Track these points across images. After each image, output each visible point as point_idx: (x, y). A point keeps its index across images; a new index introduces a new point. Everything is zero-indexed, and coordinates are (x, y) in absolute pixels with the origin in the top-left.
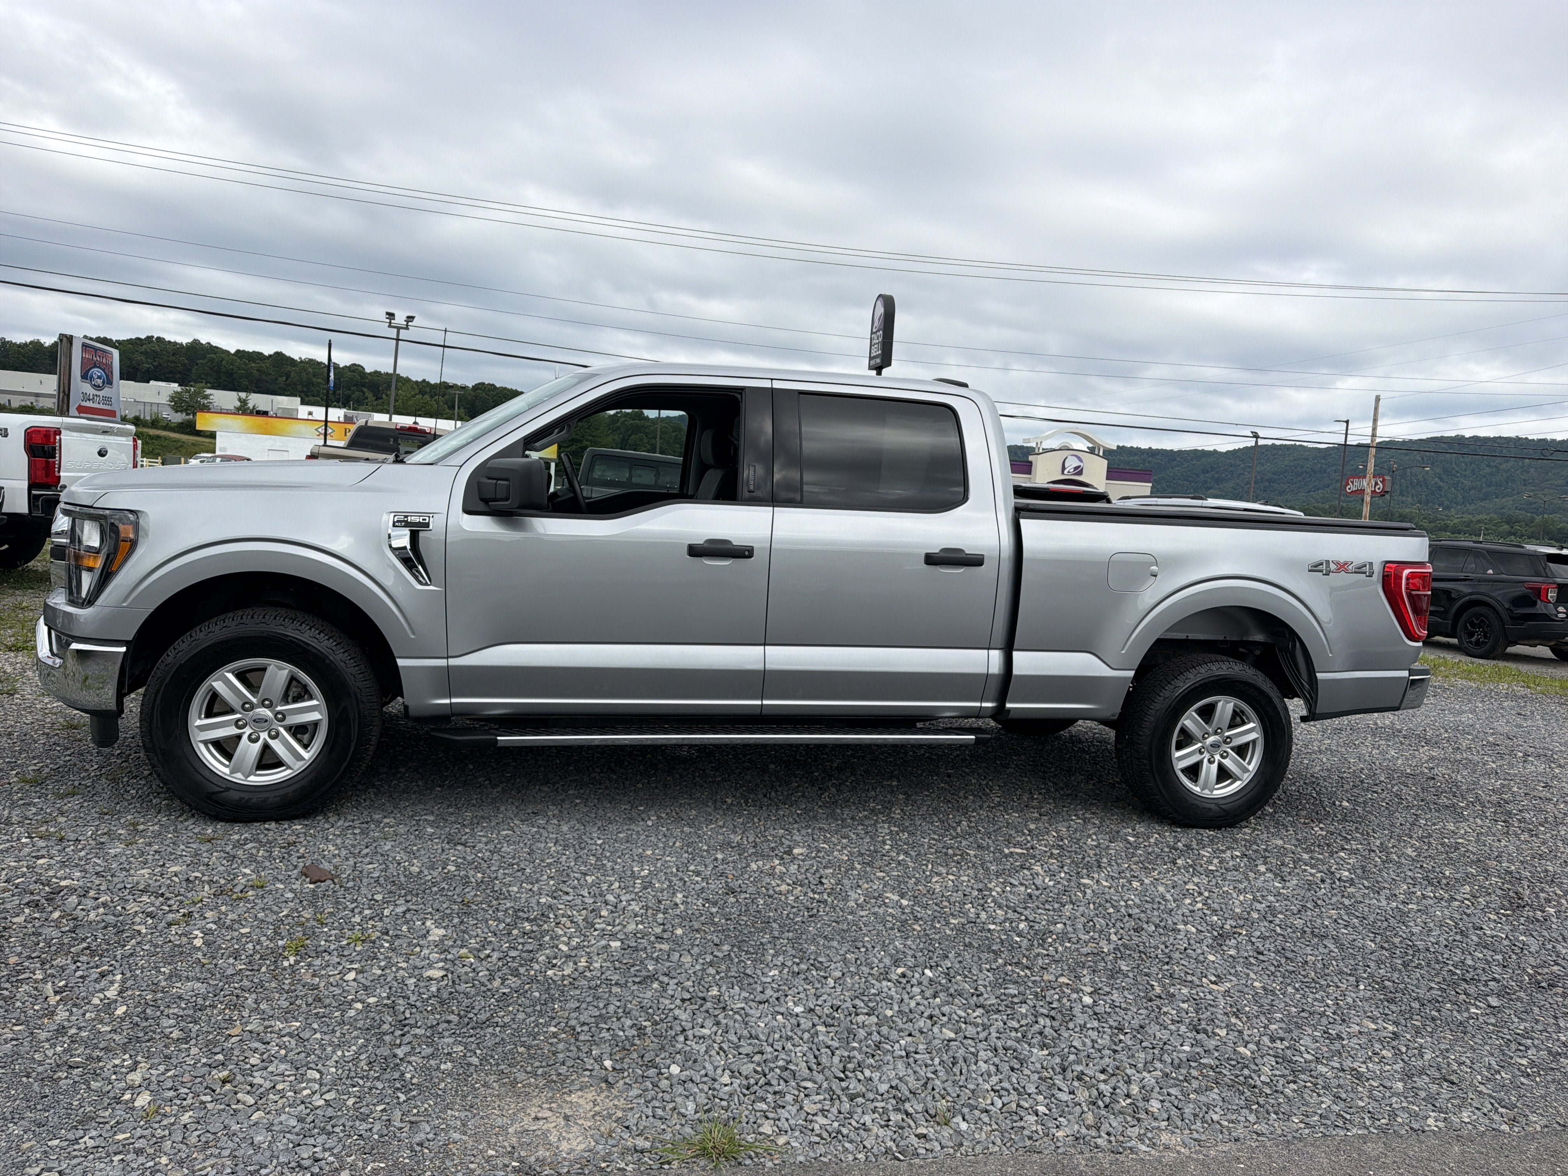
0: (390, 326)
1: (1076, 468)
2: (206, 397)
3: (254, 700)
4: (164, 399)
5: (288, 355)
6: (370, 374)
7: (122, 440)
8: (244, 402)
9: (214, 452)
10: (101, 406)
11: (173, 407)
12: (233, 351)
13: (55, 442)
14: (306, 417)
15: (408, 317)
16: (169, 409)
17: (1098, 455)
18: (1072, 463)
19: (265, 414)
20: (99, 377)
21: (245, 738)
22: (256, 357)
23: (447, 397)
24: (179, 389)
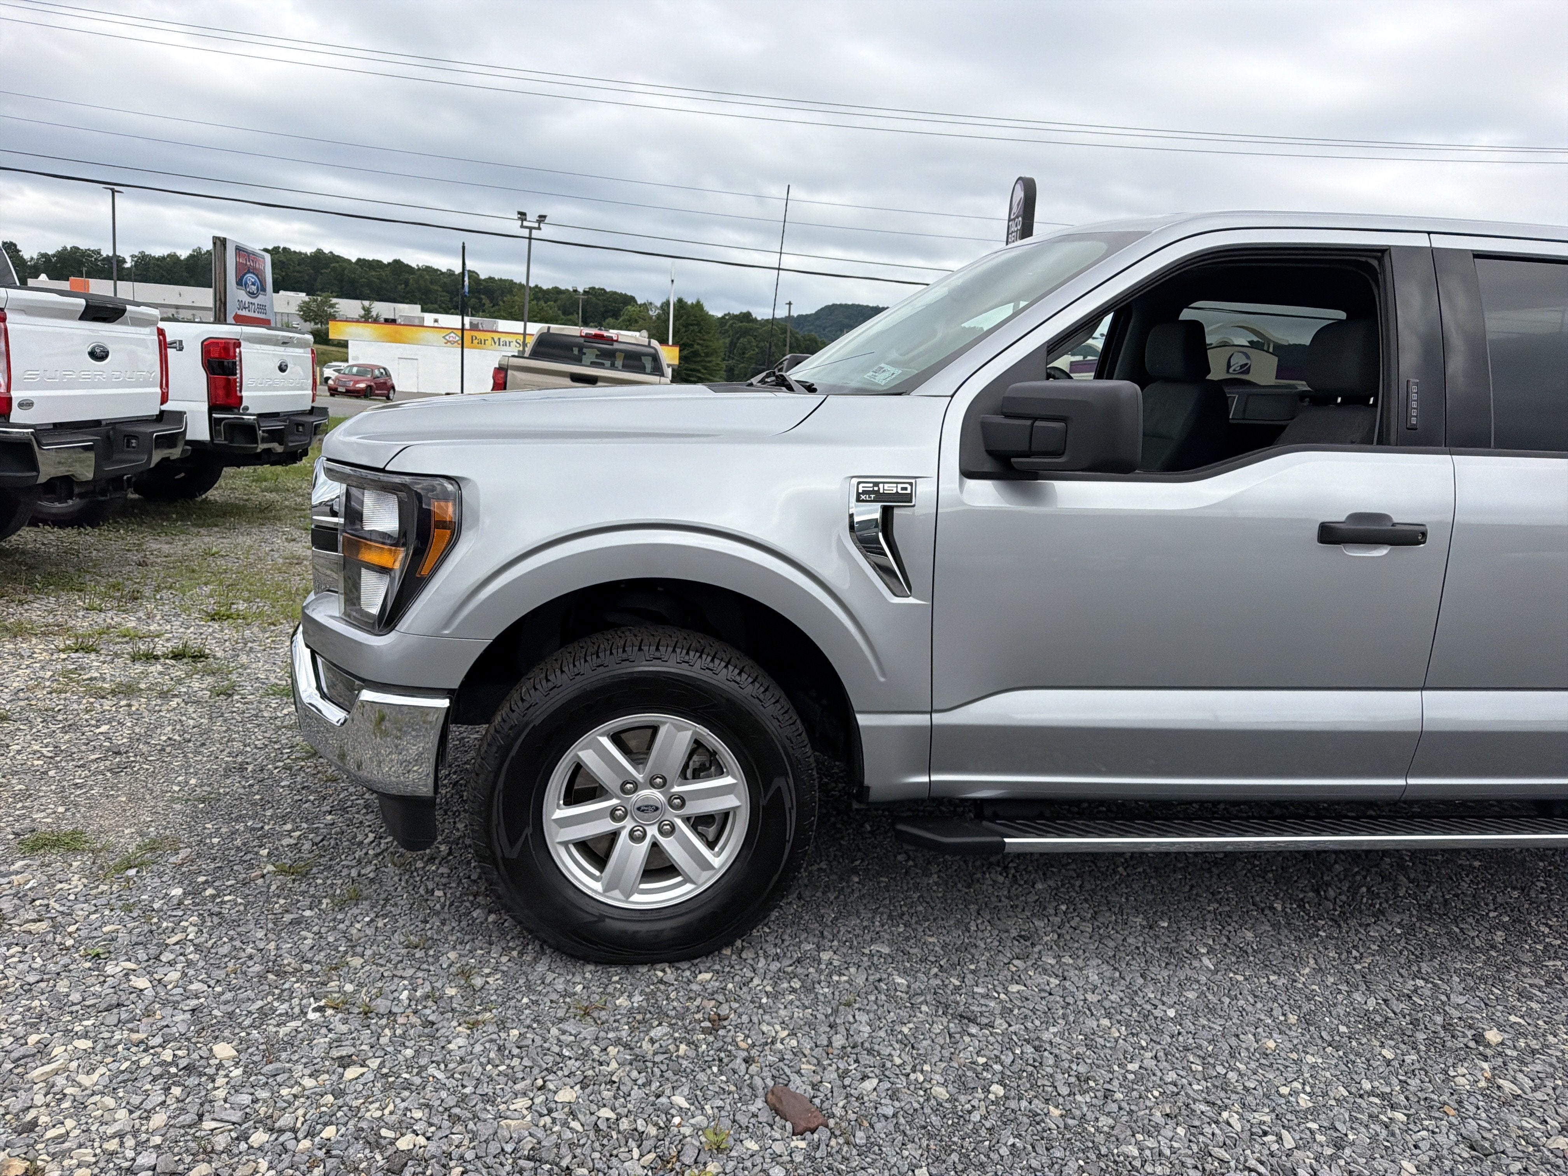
0: (522, 226)
1: (1242, 366)
2: (332, 306)
3: (640, 777)
4: (293, 309)
5: (406, 262)
6: (485, 280)
7: (299, 351)
8: (367, 311)
9: (347, 361)
10: (256, 315)
11: (302, 317)
12: (354, 260)
13: (235, 357)
14: (432, 324)
15: (540, 216)
16: (298, 318)
17: (1268, 352)
18: (1238, 360)
19: (393, 321)
20: (253, 284)
21: (624, 835)
22: (376, 265)
23: (559, 302)
24: (307, 299)
